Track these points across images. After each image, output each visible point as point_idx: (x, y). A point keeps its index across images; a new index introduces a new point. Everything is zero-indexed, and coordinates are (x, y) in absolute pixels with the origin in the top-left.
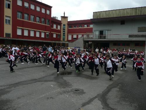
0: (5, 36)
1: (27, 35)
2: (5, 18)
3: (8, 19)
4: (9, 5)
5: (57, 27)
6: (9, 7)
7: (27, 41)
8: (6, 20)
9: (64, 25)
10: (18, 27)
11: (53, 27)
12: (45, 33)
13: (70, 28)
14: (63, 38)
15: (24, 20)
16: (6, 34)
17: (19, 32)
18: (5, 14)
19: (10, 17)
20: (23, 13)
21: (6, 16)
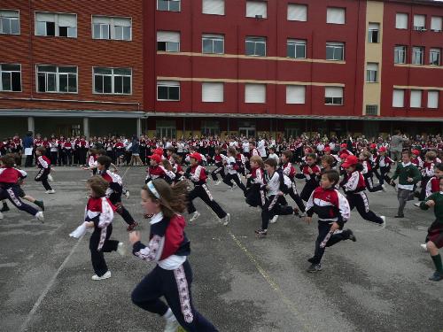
0: (364, 113)
1: (419, 106)
2: (367, 68)
4: (375, 35)
6: (375, 40)
7: (419, 122)
8: (369, 72)
10: (394, 86)
15: (411, 66)
16: (368, 108)
17: (398, 101)
18: (368, 59)
19: (377, 64)
20: (408, 48)
21: (369, 63)
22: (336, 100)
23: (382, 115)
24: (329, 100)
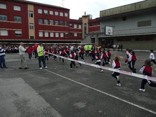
0: (29, 38)
1: (48, 36)
3: (32, 25)
5: (78, 27)
6: (32, 16)
8: (30, 26)
9: (85, 24)
10: (39, 31)
11: (74, 27)
12: (64, 33)
13: (91, 27)
14: (85, 36)
15: (44, 25)
16: (31, 37)
19: (33, 24)
20: (43, 19)
21: (30, 23)
22: (20, 34)
23: (35, 39)
24: (17, 34)
